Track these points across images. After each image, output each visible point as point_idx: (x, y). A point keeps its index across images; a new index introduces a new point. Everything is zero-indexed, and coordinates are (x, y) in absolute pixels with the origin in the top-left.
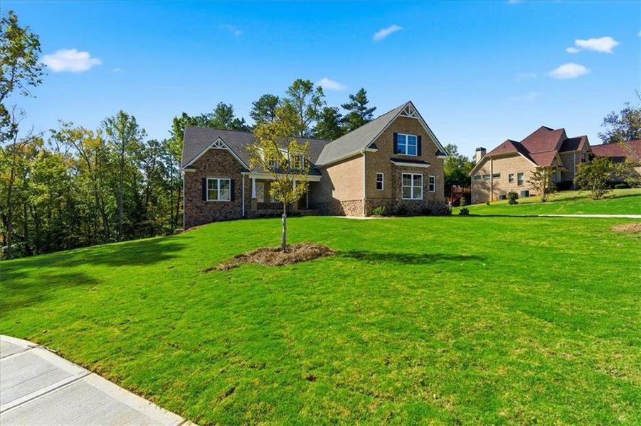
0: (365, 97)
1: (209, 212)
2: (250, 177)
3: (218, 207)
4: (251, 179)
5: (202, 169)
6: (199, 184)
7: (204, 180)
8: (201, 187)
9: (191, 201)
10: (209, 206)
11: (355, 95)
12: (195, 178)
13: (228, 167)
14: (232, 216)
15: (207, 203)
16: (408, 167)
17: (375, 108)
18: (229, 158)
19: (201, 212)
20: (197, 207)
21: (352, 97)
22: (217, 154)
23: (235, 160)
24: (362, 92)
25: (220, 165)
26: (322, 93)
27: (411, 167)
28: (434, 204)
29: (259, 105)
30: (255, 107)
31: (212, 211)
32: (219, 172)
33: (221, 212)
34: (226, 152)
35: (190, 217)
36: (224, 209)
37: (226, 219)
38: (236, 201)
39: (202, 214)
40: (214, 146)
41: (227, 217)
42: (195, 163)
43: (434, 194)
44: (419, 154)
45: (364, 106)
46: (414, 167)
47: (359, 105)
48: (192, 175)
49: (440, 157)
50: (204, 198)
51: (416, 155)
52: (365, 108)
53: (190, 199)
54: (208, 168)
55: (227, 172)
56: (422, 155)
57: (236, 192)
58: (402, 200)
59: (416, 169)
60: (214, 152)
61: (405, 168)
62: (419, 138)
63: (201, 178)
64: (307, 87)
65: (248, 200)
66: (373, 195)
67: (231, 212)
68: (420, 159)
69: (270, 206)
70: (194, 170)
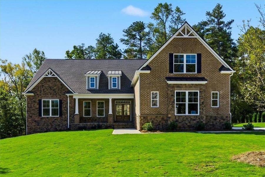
0: (221, 12)
1: (43, 125)
2: (74, 97)
3: (50, 122)
4: (75, 99)
5: (38, 93)
6: (36, 104)
7: (40, 101)
8: (38, 106)
9: (31, 117)
10: (44, 120)
11: (211, 12)
12: (33, 99)
13: (57, 90)
14: (60, 128)
15: (43, 118)
16: (181, 85)
17: (233, 21)
18: (58, 83)
19: (38, 125)
20: (35, 121)
21: (208, 14)
22: (49, 81)
23: (62, 84)
24: (219, 7)
25: (51, 89)
26: (181, 12)
27: (185, 85)
28: (215, 119)
29: (128, 32)
30: (126, 34)
31: (46, 124)
32: (51, 94)
33: (52, 125)
34: (56, 79)
35: (30, 128)
36: (55, 123)
37: (56, 130)
38: (63, 116)
39: (38, 127)
40: (47, 75)
41: (56, 129)
42: (34, 89)
43: (218, 109)
44: (199, 71)
45: (221, 20)
46: (189, 85)
47: (216, 20)
48: (32, 98)
49: (223, 72)
50: (40, 115)
51: (196, 73)
52: (223, 23)
53: (30, 115)
54: (42, 92)
55: (56, 94)
56: (202, 72)
57: (63, 109)
58: (176, 116)
59: (190, 86)
60: (47, 79)
61: (179, 86)
62: (199, 56)
63: (38, 99)
64: (167, 8)
65: (72, 116)
66: (147, 112)
67: (59, 125)
68: (200, 76)
69: (96, 120)
70: (32, 94)
